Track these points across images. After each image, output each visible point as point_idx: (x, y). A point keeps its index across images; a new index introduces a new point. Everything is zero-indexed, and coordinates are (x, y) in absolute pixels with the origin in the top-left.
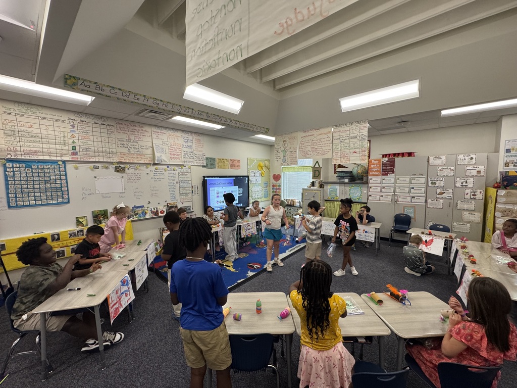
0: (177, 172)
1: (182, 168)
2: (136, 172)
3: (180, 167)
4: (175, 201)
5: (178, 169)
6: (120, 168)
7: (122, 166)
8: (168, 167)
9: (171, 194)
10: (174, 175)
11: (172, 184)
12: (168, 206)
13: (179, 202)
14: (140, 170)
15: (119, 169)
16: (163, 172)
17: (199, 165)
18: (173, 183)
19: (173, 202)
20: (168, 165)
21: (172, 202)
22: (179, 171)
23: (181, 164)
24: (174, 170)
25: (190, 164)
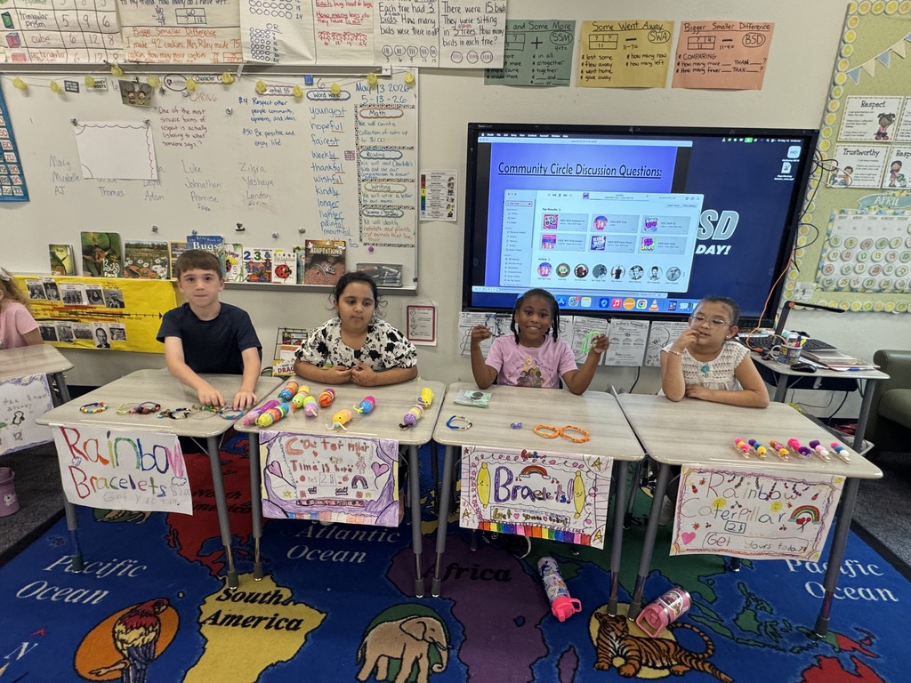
0: (348, 106)
1: (374, 86)
2: (189, 104)
3: (364, 83)
4: (341, 237)
5: (352, 89)
6: (137, 89)
7: (143, 80)
8: (309, 82)
9: (322, 203)
10: (336, 122)
11: (327, 162)
12: (307, 250)
13: (356, 239)
14: (201, 96)
15: (134, 94)
16: (290, 103)
17: (465, 65)
18: (333, 158)
19: (332, 237)
20: (310, 73)
21: (326, 239)
22: (357, 98)
23: (370, 63)
24: (335, 97)
25: (419, 62)
